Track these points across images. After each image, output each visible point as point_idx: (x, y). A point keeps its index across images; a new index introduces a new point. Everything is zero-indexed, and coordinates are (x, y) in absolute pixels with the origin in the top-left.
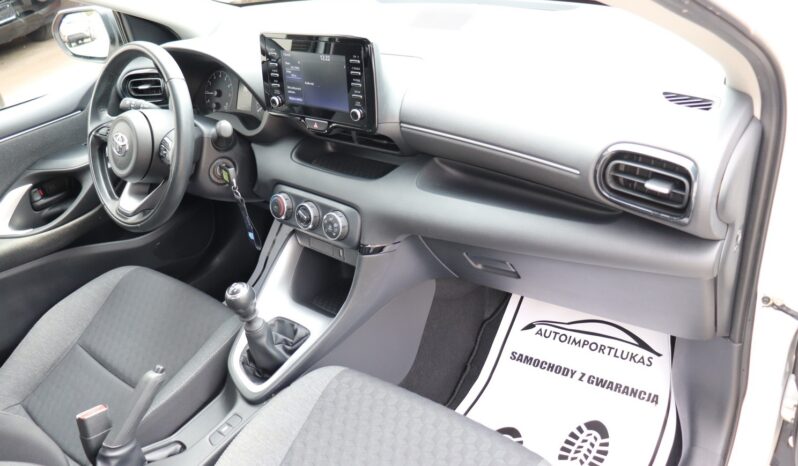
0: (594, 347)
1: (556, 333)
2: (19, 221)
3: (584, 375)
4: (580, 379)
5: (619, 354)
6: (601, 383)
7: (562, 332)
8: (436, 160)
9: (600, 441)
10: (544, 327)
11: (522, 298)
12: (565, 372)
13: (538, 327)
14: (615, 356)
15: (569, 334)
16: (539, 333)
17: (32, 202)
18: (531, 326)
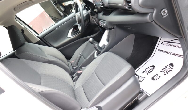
0: (174, 46)
1: (167, 44)
2: (72, 34)
3: (171, 53)
4: (170, 54)
5: (179, 47)
6: (174, 54)
7: (168, 43)
8: (119, 9)
9: (171, 68)
10: (165, 43)
11: (161, 38)
12: (167, 52)
13: (164, 43)
14: (178, 48)
15: (169, 43)
16: (164, 44)
17: (74, 31)
18: (163, 43)
